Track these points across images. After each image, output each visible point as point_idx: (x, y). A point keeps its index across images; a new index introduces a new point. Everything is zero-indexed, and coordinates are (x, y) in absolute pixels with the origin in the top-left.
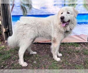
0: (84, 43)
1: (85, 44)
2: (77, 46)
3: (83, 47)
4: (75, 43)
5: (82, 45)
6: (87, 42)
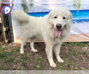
2: (84, 46)
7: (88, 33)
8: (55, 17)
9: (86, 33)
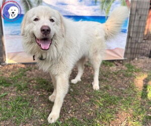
0: (119, 61)
1: (121, 62)
2: (111, 66)
3: (119, 67)
4: (107, 61)
5: (116, 63)
6: (123, 58)
7: (116, 49)
8: (36, 20)
9: (114, 48)
